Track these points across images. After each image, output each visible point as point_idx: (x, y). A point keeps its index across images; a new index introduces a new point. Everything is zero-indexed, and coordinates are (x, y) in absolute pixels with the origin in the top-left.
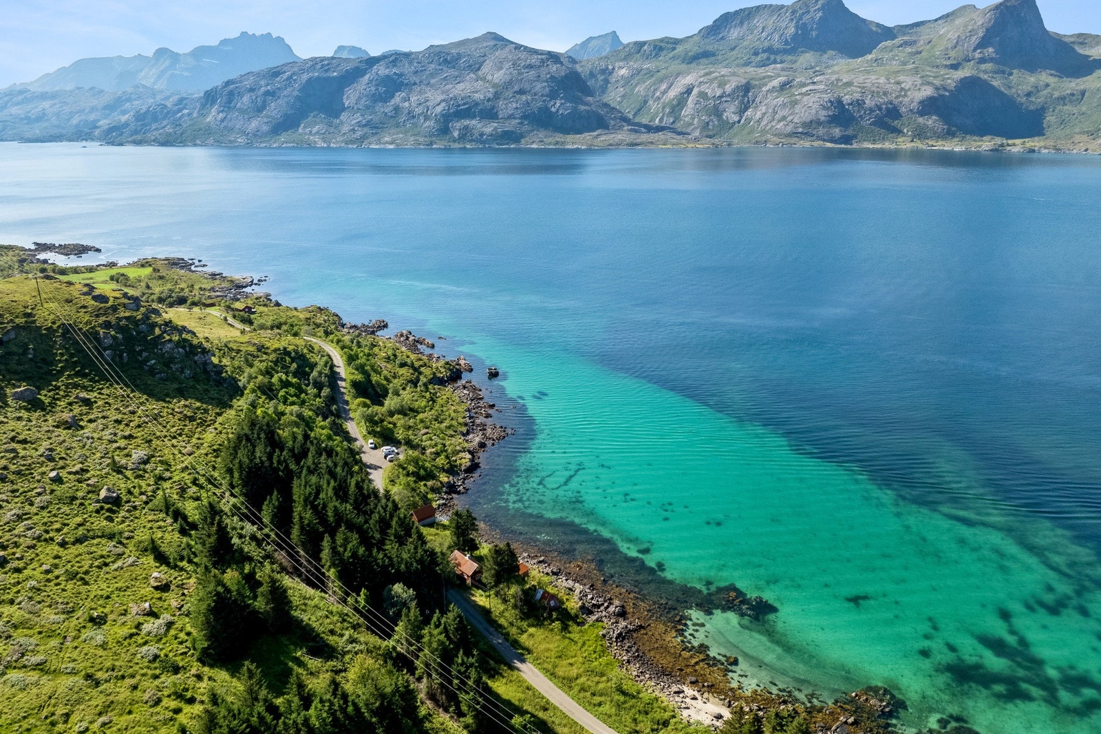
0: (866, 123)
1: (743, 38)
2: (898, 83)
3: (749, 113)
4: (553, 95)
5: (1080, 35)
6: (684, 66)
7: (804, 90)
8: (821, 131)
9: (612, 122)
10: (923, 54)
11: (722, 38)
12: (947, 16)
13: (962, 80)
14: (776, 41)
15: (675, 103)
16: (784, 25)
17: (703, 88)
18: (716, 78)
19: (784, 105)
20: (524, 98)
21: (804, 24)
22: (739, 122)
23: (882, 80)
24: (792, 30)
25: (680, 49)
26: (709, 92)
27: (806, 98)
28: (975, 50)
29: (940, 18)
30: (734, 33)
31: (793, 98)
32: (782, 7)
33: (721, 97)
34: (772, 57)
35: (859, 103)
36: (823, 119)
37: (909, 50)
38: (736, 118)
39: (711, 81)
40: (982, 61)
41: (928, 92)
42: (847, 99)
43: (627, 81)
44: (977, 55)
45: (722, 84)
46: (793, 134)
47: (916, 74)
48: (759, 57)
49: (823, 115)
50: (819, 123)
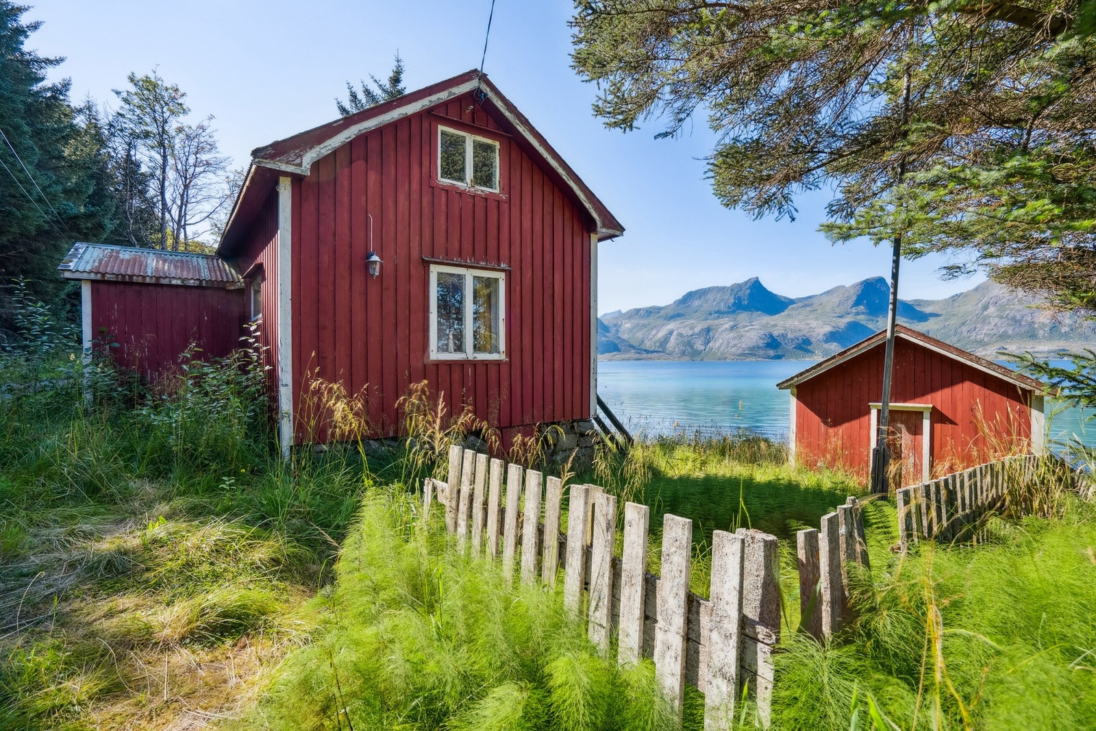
0: (791, 347)
1: (701, 306)
2: (807, 324)
3: (711, 344)
5: (916, 301)
6: (665, 322)
7: (746, 329)
8: (761, 352)
9: (624, 348)
10: (818, 311)
11: (688, 306)
12: (828, 292)
13: (848, 323)
14: (722, 307)
15: (662, 340)
16: (726, 297)
17: (680, 331)
18: (687, 325)
19: (734, 338)
21: (739, 297)
22: (705, 350)
23: (797, 323)
24: (732, 300)
25: (662, 312)
26: (684, 333)
27: (748, 334)
28: (851, 308)
29: (823, 293)
30: (696, 303)
31: (740, 334)
32: (725, 287)
33: (692, 335)
34: (721, 316)
35: (784, 336)
36: (761, 345)
37: (808, 309)
38: (703, 348)
40: (857, 314)
41: (828, 329)
42: (775, 333)
43: (630, 330)
44: (854, 310)
45: (692, 328)
46: (743, 354)
47: (817, 320)
48: (713, 316)
49: (761, 343)
50: (759, 348)
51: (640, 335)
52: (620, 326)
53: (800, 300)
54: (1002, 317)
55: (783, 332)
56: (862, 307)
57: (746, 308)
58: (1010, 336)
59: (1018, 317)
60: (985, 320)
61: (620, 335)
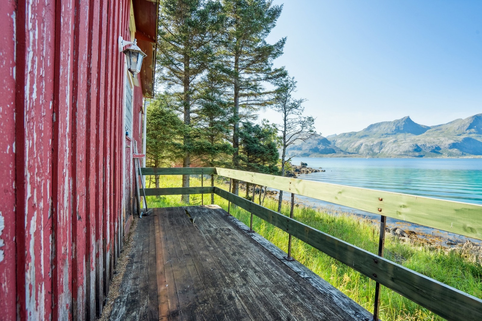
0: (428, 151)
1: (377, 131)
2: (438, 139)
3: (383, 150)
4: (319, 144)
6: (359, 139)
7: (402, 142)
8: (411, 154)
9: (337, 151)
10: (445, 132)
11: (371, 131)
12: (451, 122)
13: (464, 138)
14: (389, 131)
15: (357, 148)
16: (391, 127)
17: (366, 143)
18: (370, 140)
19: (395, 147)
20: (310, 145)
21: (398, 126)
22: (379, 152)
23: (432, 139)
24: (394, 128)
25: (357, 135)
26: (368, 144)
27: (403, 144)
28: (466, 130)
29: (448, 123)
30: (375, 130)
31: (399, 144)
32: (390, 122)
33: (373, 145)
34: (388, 136)
35: (424, 145)
36: (411, 150)
37: (439, 131)
38: (378, 151)
39: (369, 141)
40: (470, 133)
41: (451, 141)
42: (419, 144)
43: (341, 143)
44: (468, 131)
45: (373, 142)
46: (401, 155)
47: (444, 137)
48: (383, 136)
49: (411, 149)
50: (410, 151)
51: (346, 145)
52: (336, 141)
53: (434, 127)
55: (424, 143)
56: (473, 130)
57: (402, 132)
61: (336, 145)
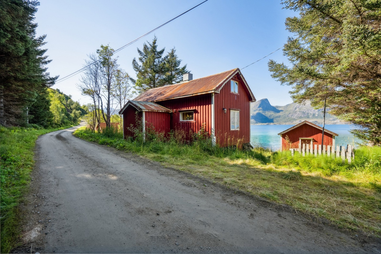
13: (257, 113)
40: (260, 110)
54: (300, 112)
56: (261, 108)
58: (302, 117)
59: (304, 112)
60: (296, 112)
